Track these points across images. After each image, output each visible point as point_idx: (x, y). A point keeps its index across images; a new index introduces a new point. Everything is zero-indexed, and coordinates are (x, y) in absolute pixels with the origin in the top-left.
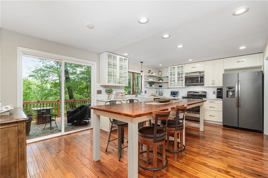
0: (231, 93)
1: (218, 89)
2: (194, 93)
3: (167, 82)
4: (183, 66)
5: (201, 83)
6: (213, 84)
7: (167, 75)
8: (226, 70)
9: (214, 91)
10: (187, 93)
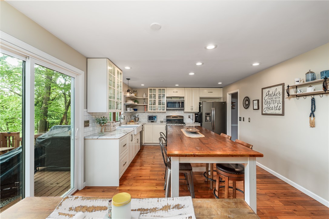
0: (208, 118)
1: (195, 114)
2: (173, 117)
3: (144, 105)
4: (164, 89)
5: (182, 108)
6: (192, 109)
7: (144, 96)
8: (200, 98)
9: (189, 116)
10: (166, 118)
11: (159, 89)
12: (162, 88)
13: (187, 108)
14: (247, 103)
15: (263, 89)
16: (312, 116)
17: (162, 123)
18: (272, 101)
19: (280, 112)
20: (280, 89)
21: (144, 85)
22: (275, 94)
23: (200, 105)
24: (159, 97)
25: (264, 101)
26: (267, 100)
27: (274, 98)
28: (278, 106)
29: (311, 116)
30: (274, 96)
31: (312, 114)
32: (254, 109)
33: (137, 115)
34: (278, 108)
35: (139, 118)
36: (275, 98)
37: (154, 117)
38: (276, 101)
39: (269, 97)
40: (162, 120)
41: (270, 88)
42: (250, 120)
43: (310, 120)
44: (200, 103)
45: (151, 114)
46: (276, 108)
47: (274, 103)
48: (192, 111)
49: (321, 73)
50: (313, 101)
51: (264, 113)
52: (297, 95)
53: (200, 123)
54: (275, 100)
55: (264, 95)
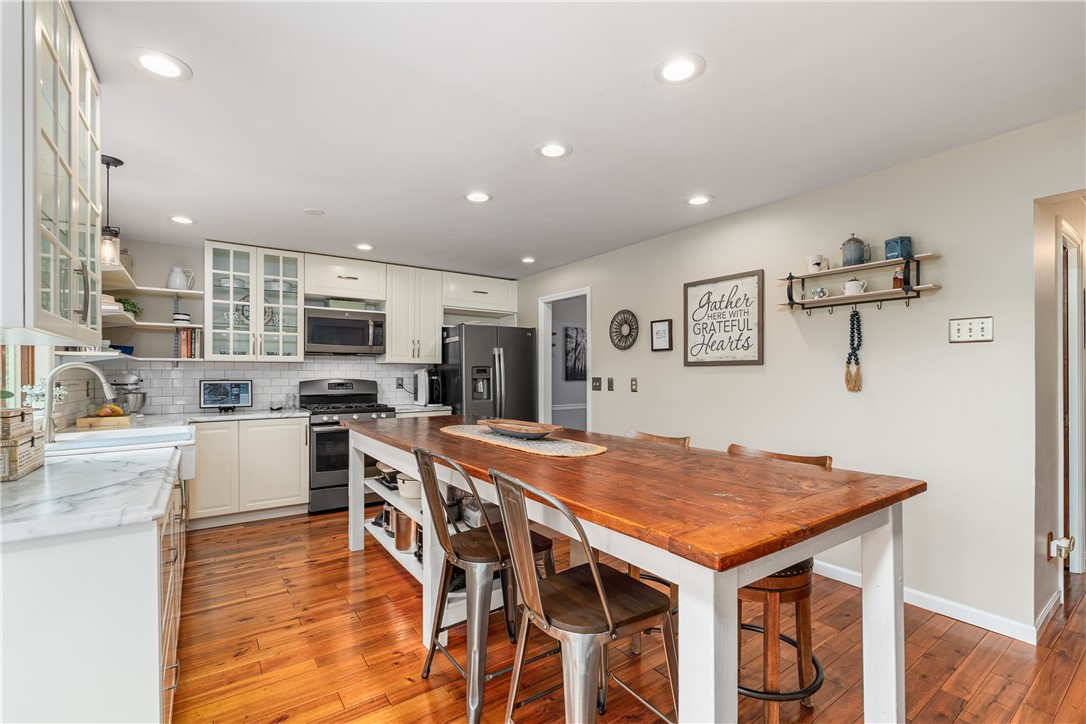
0: (481, 387)
1: (430, 373)
2: (331, 386)
3: (178, 330)
4: (295, 261)
5: (376, 349)
6: (416, 353)
7: (178, 284)
8: (447, 312)
9: (398, 379)
10: (296, 391)
11: (267, 257)
12: (281, 254)
13: (398, 347)
14: (625, 330)
15: (687, 286)
16: (853, 361)
17: (276, 414)
18: (722, 324)
19: (752, 354)
20: (749, 286)
21: (189, 221)
22: (729, 303)
23: (443, 339)
24: (270, 295)
25: (691, 323)
26: (703, 321)
27: (727, 315)
28: (744, 338)
29: (849, 362)
30: (726, 307)
31: (853, 356)
32: (653, 350)
33: (133, 379)
34: (740, 344)
35: (144, 395)
36: (732, 314)
37: (237, 386)
38: (734, 323)
39: (710, 312)
40: (279, 399)
41: (716, 285)
42: (636, 385)
43: (848, 373)
44: (444, 329)
45: (215, 376)
46: (734, 344)
47: (727, 329)
48: (418, 361)
49: (887, 243)
50: (855, 319)
51: (691, 359)
52: (803, 305)
53: (450, 408)
54: (733, 318)
55: (693, 306)
